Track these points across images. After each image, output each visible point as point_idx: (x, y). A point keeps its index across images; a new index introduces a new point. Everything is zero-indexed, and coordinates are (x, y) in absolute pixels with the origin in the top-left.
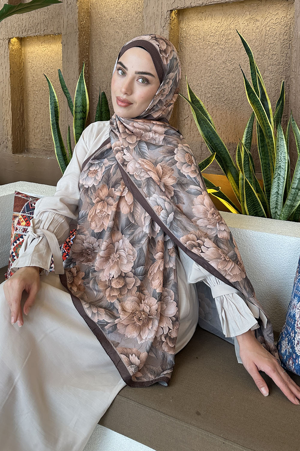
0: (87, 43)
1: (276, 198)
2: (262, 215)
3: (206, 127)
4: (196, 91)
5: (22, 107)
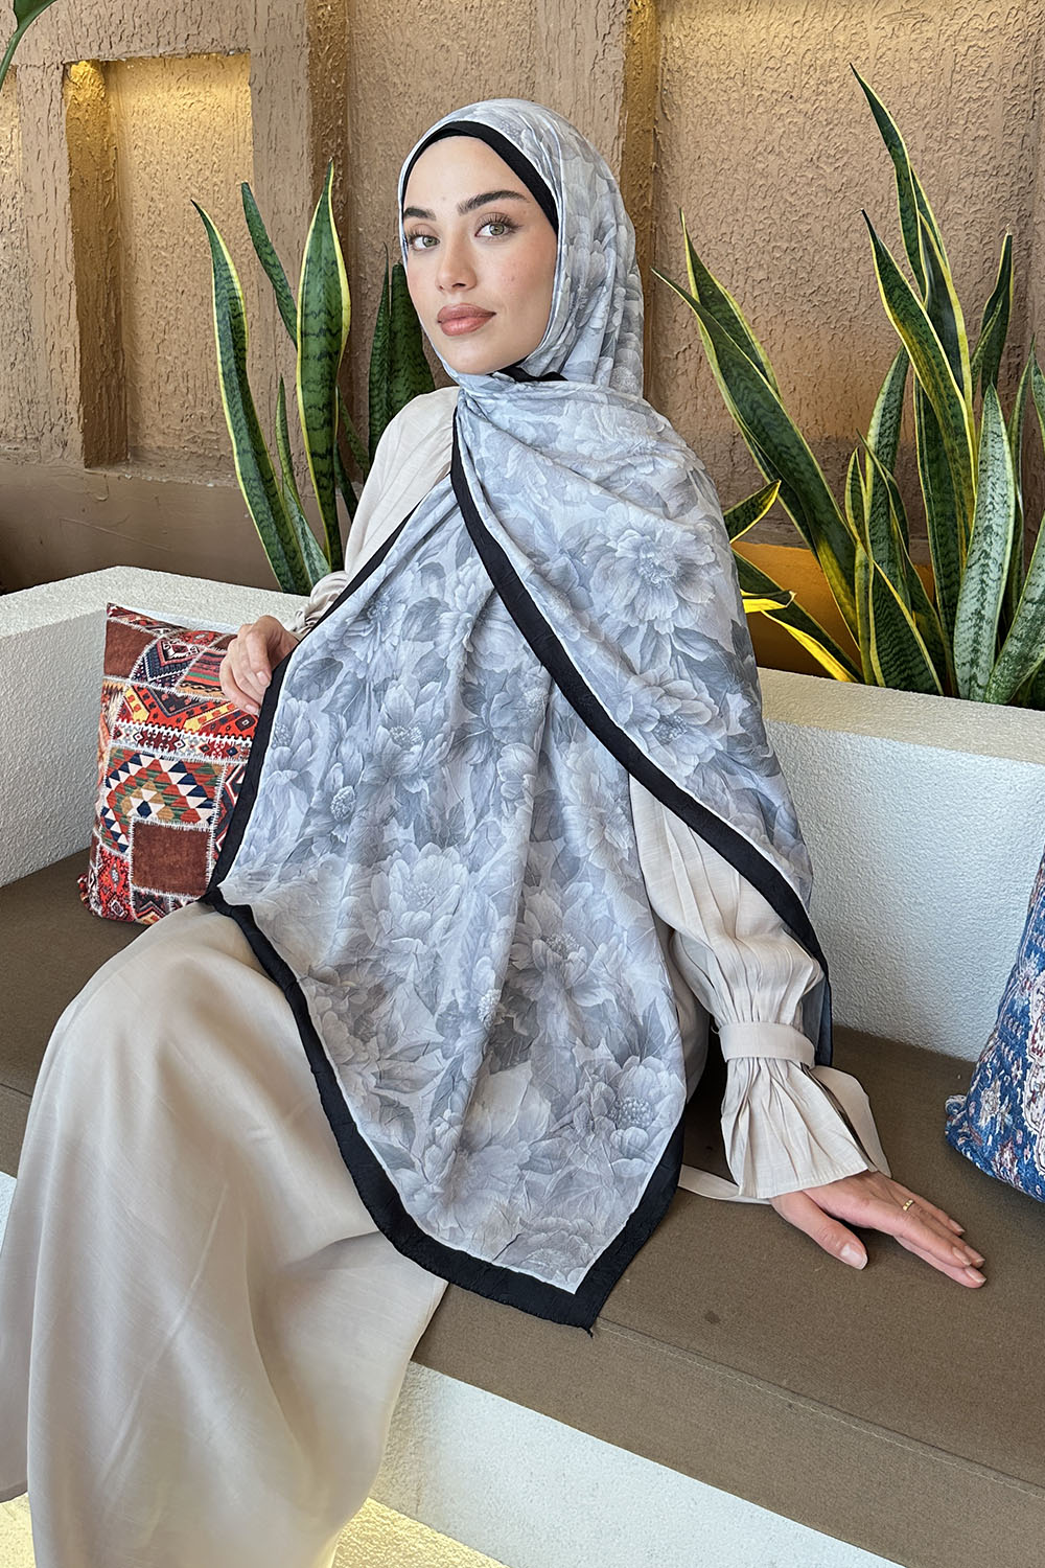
0: (337, 82)
1: (973, 630)
2: (927, 685)
3: (746, 388)
4: (717, 259)
5: (112, 305)
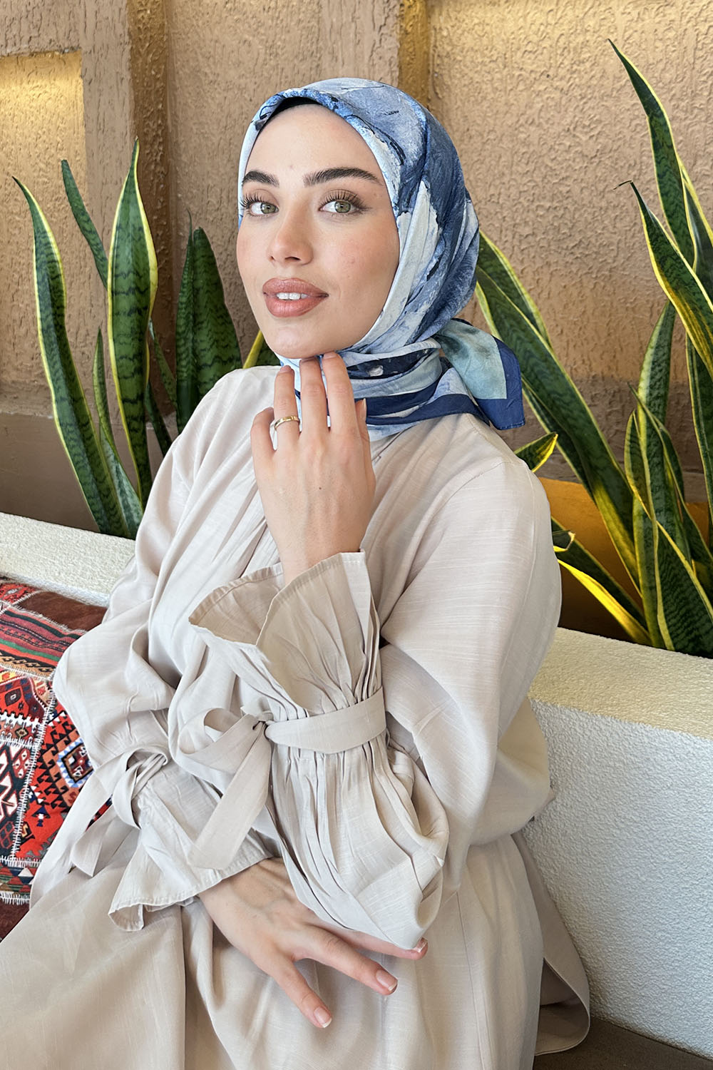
0: (157, 73)
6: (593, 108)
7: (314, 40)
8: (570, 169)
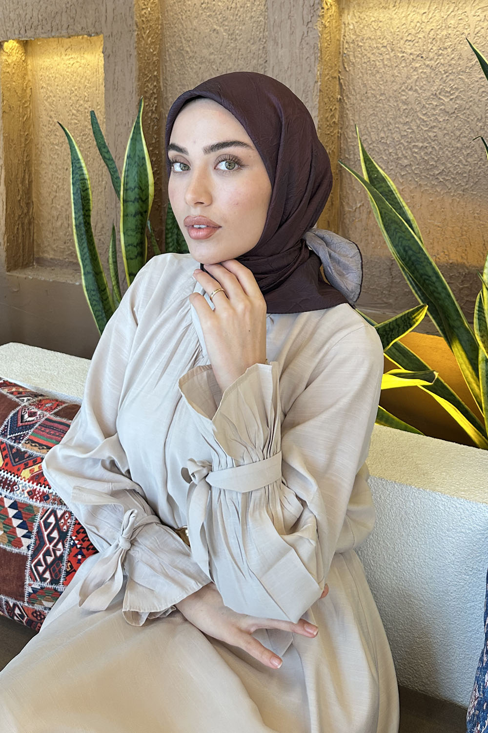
0: (154, 51)
3: (401, 237)
6: (453, 80)
7: (262, 30)
8: (436, 121)
